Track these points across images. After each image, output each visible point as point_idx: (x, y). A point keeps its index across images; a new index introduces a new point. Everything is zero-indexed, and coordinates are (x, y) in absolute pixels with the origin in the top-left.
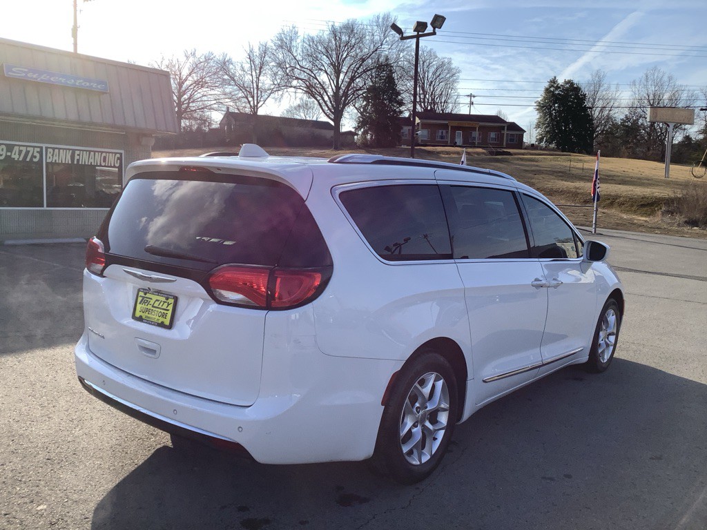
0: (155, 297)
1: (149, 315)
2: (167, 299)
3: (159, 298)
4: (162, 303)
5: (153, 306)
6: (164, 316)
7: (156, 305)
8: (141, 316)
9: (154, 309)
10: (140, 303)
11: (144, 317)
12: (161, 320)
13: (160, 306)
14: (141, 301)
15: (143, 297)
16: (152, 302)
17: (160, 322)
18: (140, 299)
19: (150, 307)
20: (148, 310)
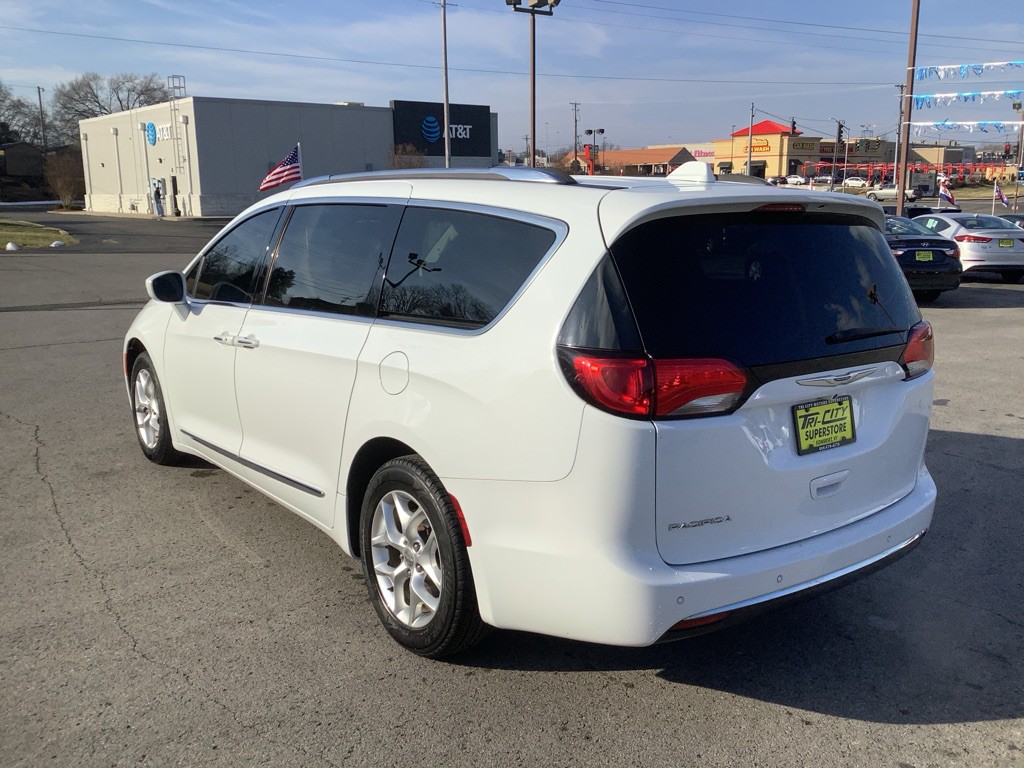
0: (821, 409)
1: (821, 439)
2: (840, 403)
3: (827, 407)
4: (835, 412)
5: (824, 423)
6: (842, 428)
7: (827, 418)
8: (811, 446)
9: (826, 426)
10: (803, 428)
11: (815, 445)
12: (840, 436)
13: (833, 418)
14: (804, 425)
15: (806, 417)
16: (820, 418)
17: (839, 439)
18: (800, 422)
19: (819, 426)
20: (817, 432)
